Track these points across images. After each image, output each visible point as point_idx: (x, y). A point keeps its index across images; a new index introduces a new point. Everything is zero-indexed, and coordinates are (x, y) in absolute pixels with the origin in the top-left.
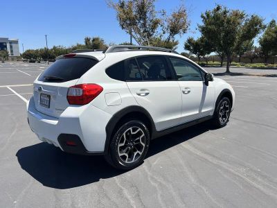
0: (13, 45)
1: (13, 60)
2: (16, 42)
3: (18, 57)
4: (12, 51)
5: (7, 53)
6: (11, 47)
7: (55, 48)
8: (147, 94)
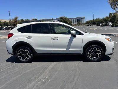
0: (83, 19)
1: (82, 25)
2: (84, 18)
3: (84, 24)
4: (82, 22)
5: (80, 22)
6: (82, 20)
7: (96, 19)
8: (31, 38)
